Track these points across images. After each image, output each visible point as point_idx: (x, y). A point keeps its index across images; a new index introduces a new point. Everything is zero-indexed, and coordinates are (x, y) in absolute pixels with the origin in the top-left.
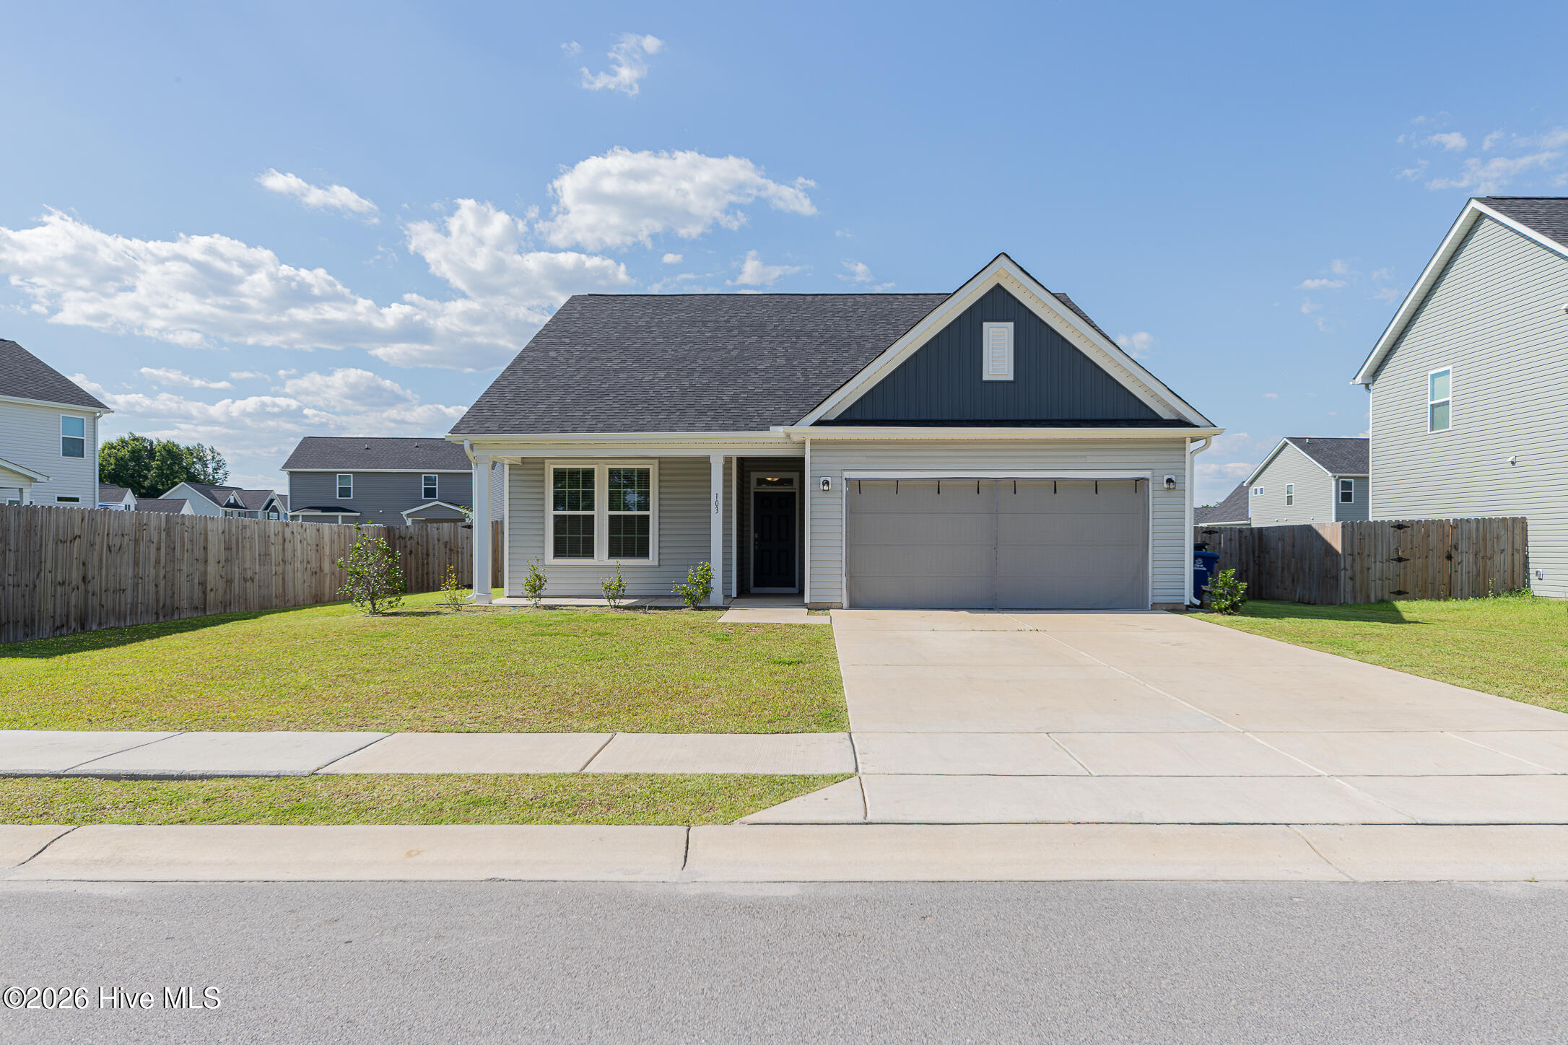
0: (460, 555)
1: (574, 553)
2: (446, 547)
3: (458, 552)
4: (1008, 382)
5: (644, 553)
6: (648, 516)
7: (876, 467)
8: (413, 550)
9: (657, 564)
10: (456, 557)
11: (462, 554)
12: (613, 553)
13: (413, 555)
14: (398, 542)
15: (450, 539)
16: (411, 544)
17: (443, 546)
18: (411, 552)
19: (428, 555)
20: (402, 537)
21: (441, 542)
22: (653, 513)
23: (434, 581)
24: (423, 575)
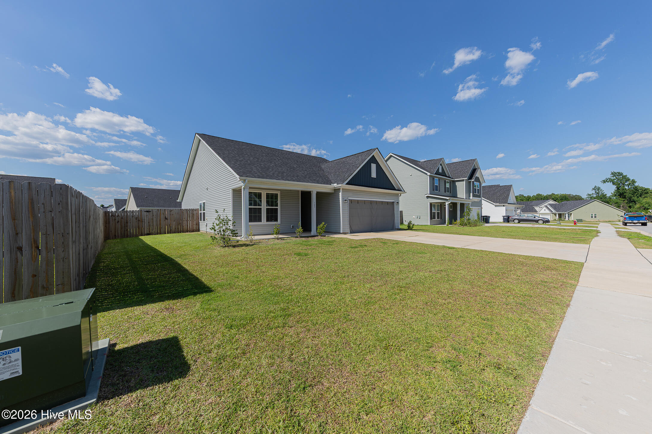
0: (143, 222)
1: (255, 221)
2: (136, 219)
3: (142, 221)
4: (374, 178)
5: (276, 220)
6: (277, 209)
7: (356, 197)
8: (119, 221)
9: (280, 223)
10: (141, 223)
11: (144, 222)
12: (268, 220)
13: (119, 223)
14: (111, 218)
15: (139, 216)
16: (118, 218)
17: (135, 219)
18: (118, 222)
19: (127, 223)
20: (113, 216)
21: (134, 217)
22: (279, 208)
23: (130, 233)
24: (124, 231)
